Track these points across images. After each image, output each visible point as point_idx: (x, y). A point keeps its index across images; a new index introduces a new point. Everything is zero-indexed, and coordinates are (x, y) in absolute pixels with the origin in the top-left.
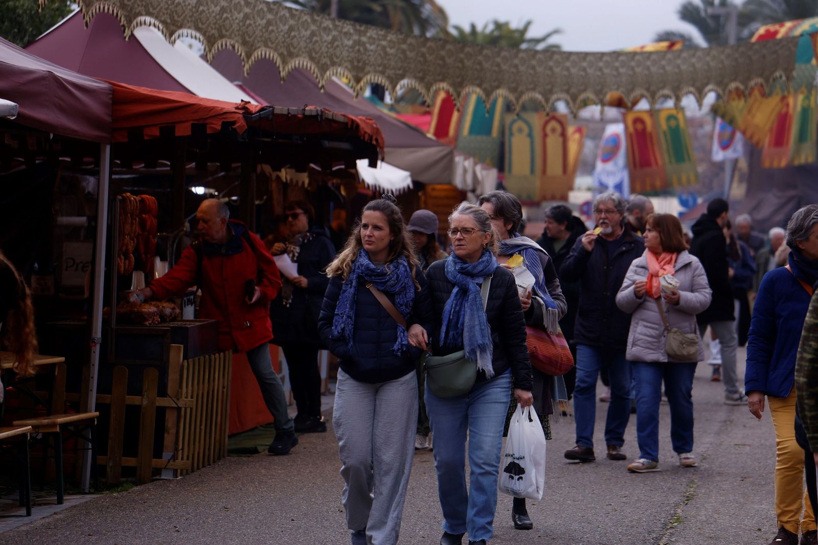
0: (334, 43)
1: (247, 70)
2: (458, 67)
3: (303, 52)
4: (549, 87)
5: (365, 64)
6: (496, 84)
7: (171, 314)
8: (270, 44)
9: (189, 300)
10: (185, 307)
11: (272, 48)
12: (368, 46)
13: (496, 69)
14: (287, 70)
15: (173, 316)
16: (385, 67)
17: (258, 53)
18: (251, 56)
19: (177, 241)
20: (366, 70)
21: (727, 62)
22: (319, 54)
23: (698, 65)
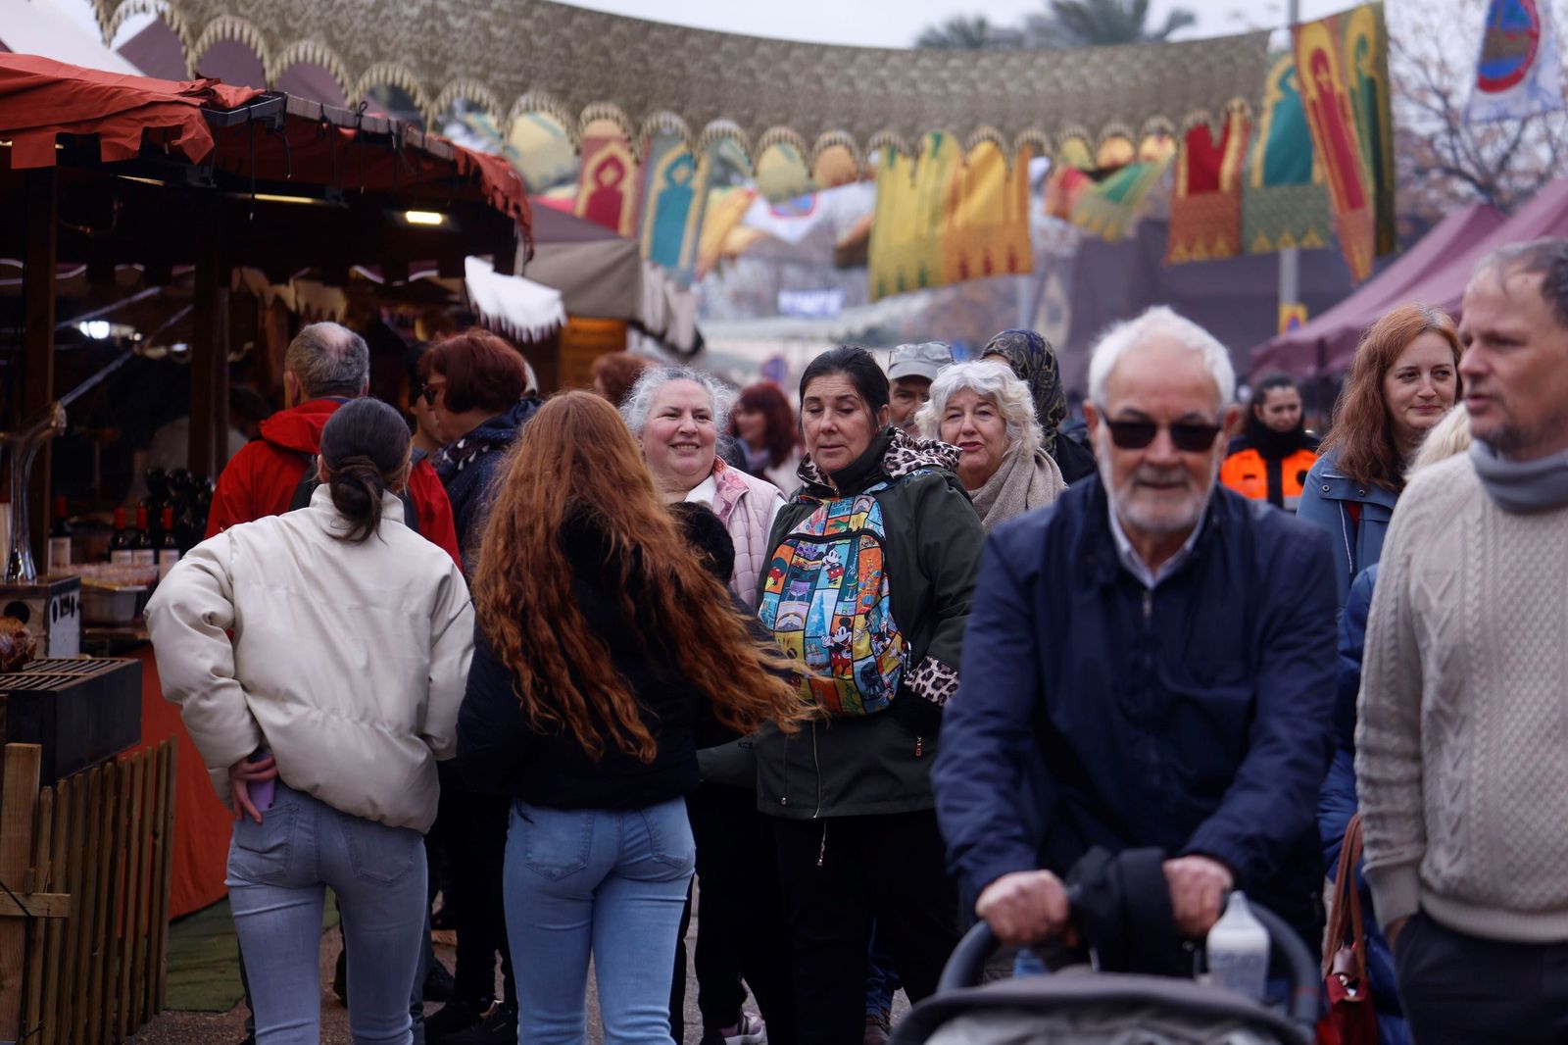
0: (379, 11)
1: (193, 64)
2: (636, 71)
3: (313, 29)
4: (814, 118)
5: (446, 58)
6: (711, 108)
7: (13, 649)
8: (241, 9)
9: (65, 603)
10: (55, 620)
11: (246, 17)
12: (451, 19)
13: (712, 77)
14: (279, 67)
15: (18, 654)
16: (489, 67)
17: (214, 29)
18: (200, 33)
19: (33, 453)
20: (448, 73)
21: (1145, 77)
22: (348, 35)
23: (1093, 82)
